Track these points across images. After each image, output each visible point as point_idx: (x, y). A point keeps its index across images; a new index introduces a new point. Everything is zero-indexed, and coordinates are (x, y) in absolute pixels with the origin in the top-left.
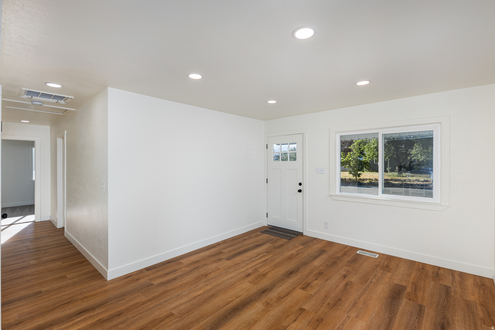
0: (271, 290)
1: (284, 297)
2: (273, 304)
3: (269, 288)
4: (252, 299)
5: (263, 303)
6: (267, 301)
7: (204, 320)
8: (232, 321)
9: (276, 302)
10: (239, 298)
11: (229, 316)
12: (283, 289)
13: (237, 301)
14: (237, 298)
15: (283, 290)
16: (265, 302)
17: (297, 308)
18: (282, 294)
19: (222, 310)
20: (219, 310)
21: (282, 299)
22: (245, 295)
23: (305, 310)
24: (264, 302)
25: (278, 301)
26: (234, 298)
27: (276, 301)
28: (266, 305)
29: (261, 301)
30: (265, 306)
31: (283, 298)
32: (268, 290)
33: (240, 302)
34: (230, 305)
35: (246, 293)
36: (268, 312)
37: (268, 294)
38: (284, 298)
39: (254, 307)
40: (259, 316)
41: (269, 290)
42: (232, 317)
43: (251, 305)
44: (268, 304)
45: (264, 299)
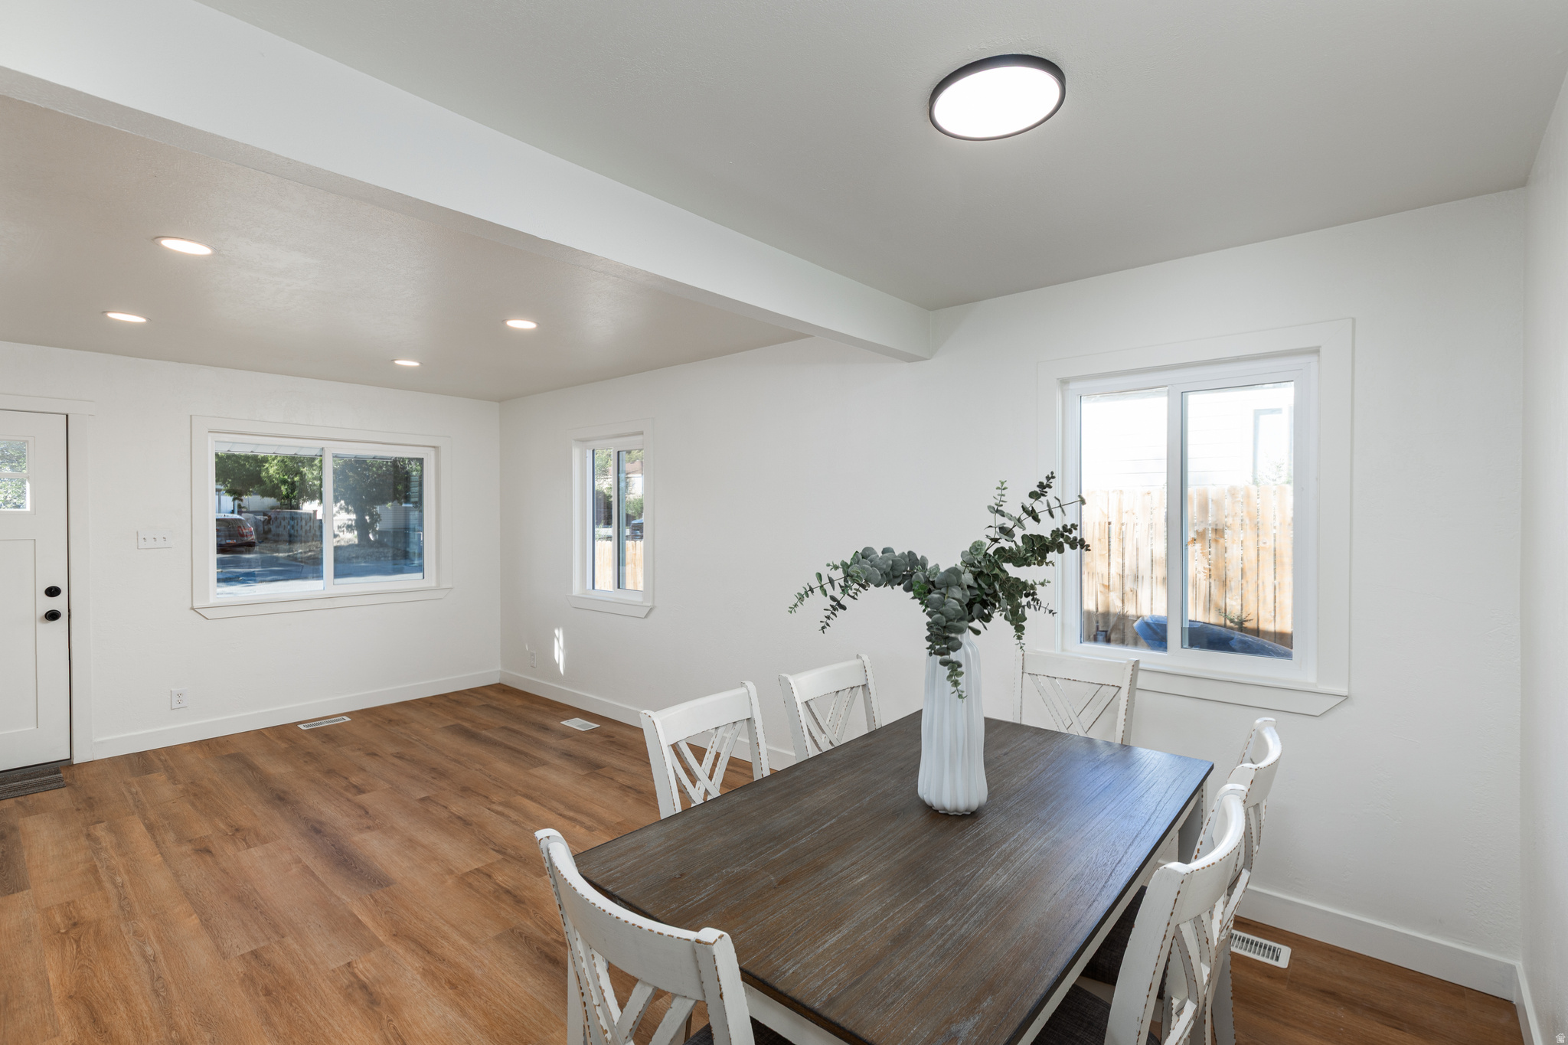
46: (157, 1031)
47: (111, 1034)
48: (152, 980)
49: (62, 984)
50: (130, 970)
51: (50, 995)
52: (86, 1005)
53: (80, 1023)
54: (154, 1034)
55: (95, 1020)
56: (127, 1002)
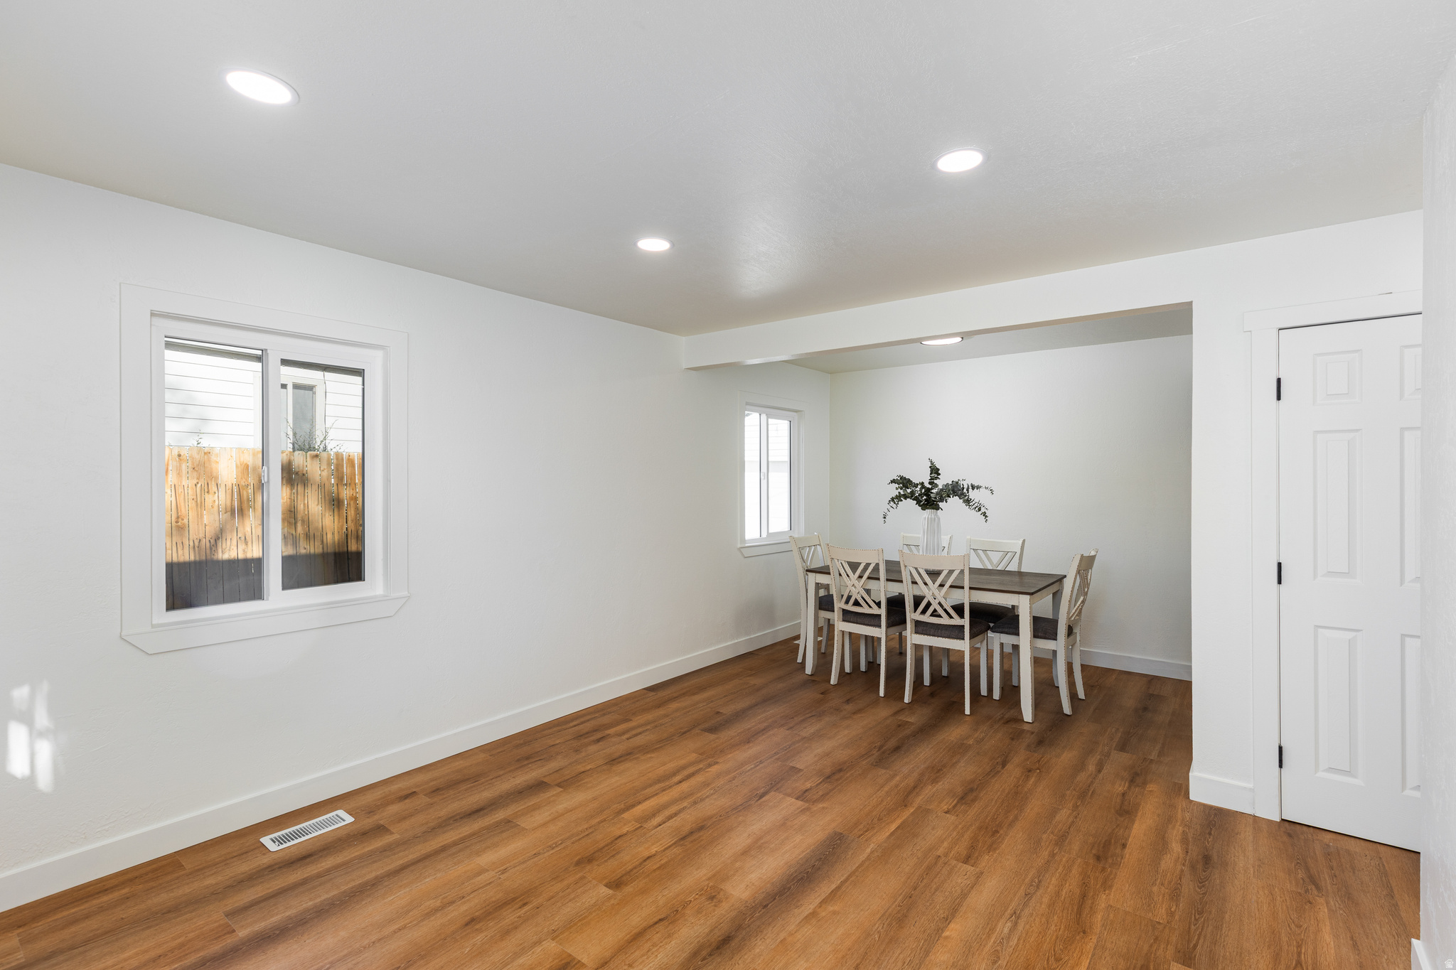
0: (695, 954)
1: (656, 923)
2: (697, 897)
3: (704, 959)
4: (763, 911)
5: (727, 898)
6: (715, 906)
7: (872, 852)
8: (803, 852)
9: (685, 905)
10: (807, 913)
11: (815, 862)
12: (647, 958)
13: (810, 903)
14: (814, 914)
15: (650, 953)
16: (720, 901)
17: (628, 889)
18: (658, 935)
19: (842, 876)
20: (850, 876)
21: (662, 916)
22: (792, 927)
23: (608, 886)
24: (723, 904)
25: (680, 909)
26: (824, 914)
27: (684, 908)
28: (719, 893)
29: (733, 906)
30: (721, 889)
31: (661, 920)
32: (709, 950)
33: (799, 901)
34: (825, 889)
35: (791, 934)
36: (714, 876)
37: (711, 931)
38: (655, 920)
39: (753, 887)
40: (738, 864)
41: (704, 953)
42: (806, 861)
43: (763, 893)
44: (712, 898)
45: (722, 913)
46: (1061, 860)
47: (1083, 880)
48: (1031, 897)
49: (1082, 952)
50: (1035, 919)
51: (1095, 949)
52: (1080, 915)
53: (1093, 903)
54: (1064, 859)
55: (1084, 896)
56: (1058, 894)
